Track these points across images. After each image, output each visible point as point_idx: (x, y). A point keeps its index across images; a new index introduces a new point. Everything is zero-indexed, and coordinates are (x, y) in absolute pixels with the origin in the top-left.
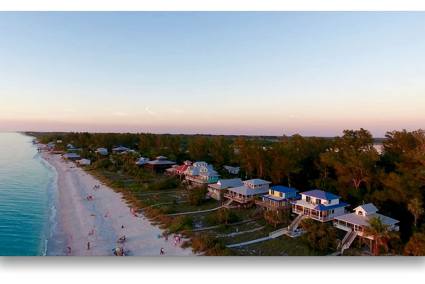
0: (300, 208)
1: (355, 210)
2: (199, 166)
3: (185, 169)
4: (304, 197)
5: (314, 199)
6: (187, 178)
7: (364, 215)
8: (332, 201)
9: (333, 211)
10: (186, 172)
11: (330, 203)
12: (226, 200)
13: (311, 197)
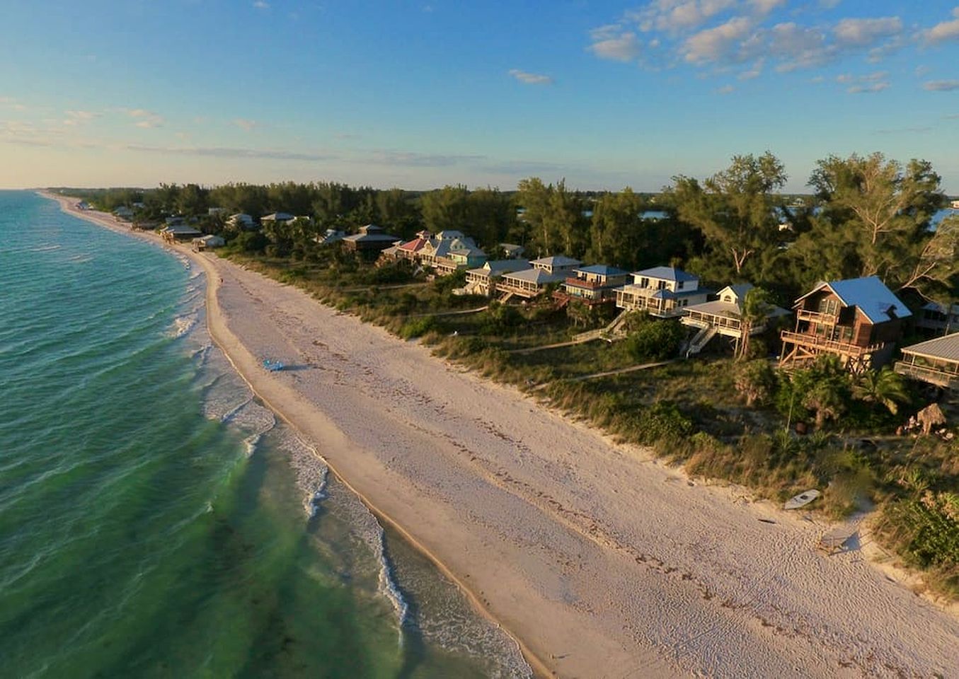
0: (628, 297)
1: (719, 296)
2: (448, 238)
3: (421, 246)
4: (638, 279)
5: (654, 282)
6: (424, 262)
7: (733, 301)
8: (685, 284)
9: (686, 301)
10: (421, 252)
11: (681, 287)
12: (499, 295)
13: (650, 278)
